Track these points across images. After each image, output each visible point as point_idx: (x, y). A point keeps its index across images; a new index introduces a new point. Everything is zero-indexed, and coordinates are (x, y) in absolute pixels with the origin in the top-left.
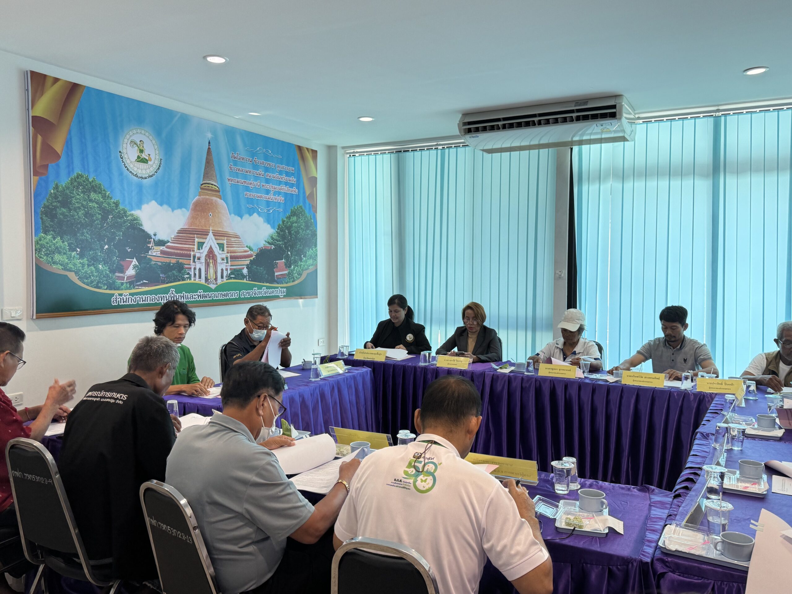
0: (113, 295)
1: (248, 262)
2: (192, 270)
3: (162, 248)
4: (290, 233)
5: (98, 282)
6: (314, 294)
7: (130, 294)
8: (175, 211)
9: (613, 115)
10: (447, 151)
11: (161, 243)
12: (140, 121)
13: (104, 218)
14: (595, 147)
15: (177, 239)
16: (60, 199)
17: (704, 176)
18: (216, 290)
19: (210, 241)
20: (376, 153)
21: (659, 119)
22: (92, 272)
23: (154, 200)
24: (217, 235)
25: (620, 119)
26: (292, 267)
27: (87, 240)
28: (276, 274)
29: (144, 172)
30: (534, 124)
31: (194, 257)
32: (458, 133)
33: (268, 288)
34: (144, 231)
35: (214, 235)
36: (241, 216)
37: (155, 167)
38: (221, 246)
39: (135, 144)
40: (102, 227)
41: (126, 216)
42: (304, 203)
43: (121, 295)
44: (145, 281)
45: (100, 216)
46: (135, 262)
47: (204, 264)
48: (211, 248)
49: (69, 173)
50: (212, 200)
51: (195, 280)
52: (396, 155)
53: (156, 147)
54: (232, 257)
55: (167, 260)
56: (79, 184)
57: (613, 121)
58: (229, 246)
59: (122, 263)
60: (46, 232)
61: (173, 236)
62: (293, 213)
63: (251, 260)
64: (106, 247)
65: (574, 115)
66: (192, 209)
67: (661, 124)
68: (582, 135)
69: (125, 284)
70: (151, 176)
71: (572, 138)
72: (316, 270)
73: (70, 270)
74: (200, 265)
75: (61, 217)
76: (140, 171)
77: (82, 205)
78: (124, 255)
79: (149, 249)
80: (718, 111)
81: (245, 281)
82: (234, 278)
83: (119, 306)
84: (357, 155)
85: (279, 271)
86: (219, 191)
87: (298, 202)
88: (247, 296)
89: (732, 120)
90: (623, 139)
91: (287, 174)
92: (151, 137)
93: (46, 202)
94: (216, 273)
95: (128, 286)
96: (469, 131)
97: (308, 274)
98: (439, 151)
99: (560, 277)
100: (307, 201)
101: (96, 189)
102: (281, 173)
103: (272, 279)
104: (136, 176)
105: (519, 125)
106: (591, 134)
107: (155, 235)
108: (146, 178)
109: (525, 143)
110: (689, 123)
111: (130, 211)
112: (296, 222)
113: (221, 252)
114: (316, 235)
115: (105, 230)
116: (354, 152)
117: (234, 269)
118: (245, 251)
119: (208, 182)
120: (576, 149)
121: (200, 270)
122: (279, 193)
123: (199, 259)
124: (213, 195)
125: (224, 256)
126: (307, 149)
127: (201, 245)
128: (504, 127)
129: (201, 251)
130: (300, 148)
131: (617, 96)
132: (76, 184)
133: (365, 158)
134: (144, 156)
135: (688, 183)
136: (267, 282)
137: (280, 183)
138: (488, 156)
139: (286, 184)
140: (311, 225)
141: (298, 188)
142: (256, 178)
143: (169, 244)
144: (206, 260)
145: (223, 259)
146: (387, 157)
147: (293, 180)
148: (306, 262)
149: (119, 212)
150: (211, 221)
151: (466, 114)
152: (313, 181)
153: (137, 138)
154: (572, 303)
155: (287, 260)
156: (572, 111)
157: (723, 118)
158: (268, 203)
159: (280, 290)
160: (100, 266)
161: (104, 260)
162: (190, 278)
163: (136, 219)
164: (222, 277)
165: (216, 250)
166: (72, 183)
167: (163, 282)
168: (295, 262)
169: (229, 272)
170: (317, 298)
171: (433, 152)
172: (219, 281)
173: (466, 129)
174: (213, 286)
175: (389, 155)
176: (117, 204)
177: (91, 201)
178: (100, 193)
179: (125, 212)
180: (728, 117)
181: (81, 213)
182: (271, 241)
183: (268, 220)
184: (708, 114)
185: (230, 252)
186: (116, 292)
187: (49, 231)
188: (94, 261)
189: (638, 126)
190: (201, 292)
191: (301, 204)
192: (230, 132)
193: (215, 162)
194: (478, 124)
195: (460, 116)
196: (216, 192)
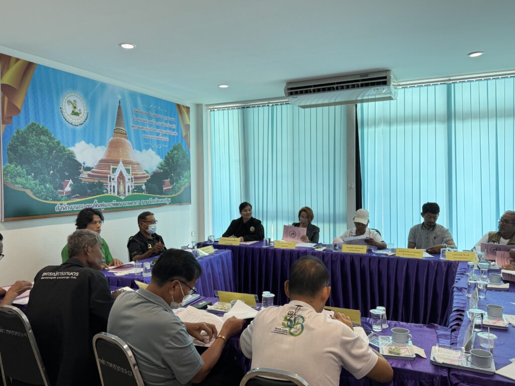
0: (56, 205)
1: (146, 181)
2: (109, 187)
3: (88, 172)
4: (173, 161)
5: (46, 196)
6: (189, 202)
7: (68, 204)
9: (385, 83)
10: (275, 107)
11: (88, 169)
12: (74, 88)
13: (50, 152)
14: (371, 104)
15: (98, 167)
16: (20, 140)
17: (442, 121)
18: (125, 200)
19: (121, 168)
20: (228, 108)
21: (412, 86)
22: (42, 189)
23: (83, 140)
24: (126, 163)
25: (389, 85)
26: (175, 184)
27: (39, 168)
28: (164, 189)
29: (77, 121)
30: (333, 89)
32: (283, 94)
33: (159, 198)
34: (76, 161)
35: (123, 163)
36: (141, 151)
37: (84, 118)
38: (128, 171)
39: (71, 102)
40: (49, 159)
41: (65, 151)
42: (182, 141)
43: (61, 204)
44: (77, 195)
45: (47, 151)
46: (71, 182)
47: (116, 183)
48: (121, 172)
49: (26, 123)
50: (122, 140)
51: (110, 194)
52: (242, 110)
53: (84, 105)
54: (135, 178)
55: (92, 181)
56: (33, 130)
57: (385, 87)
58: (133, 170)
59: (62, 182)
60: (10, 162)
61: (96, 165)
62: (175, 148)
63: (147, 180)
64: (52, 172)
65: (360, 83)
66: (108, 146)
67: (414, 89)
68: (363, 96)
69: (64, 198)
70: (81, 124)
71: (357, 98)
72: (190, 187)
73: (27, 188)
74: (114, 183)
75: (21, 152)
76: (74, 121)
77: (36, 144)
78: (64, 178)
79: (80, 173)
80: (450, 80)
81: (144, 194)
82: (137, 192)
83: (60, 212)
84: (216, 110)
85: (166, 187)
86: (126, 134)
87: (178, 140)
88: (145, 204)
89: (458, 86)
90: (390, 98)
91: (171, 122)
92: (81, 98)
93: (11, 142)
94: (125, 188)
95: (66, 198)
96: (291, 94)
97: (185, 189)
98: (270, 107)
99: (351, 188)
100: (184, 141)
101: (45, 132)
102: (166, 122)
103: (161, 192)
104: (72, 124)
105: (324, 90)
106: (368, 95)
107: (84, 164)
108: (78, 126)
109: (326, 102)
110: (431, 88)
111: (67, 148)
112: (177, 154)
113: (128, 175)
114: (190, 162)
115: (50, 161)
116: (213, 108)
117: (137, 186)
118: (144, 174)
119: (119, 128)
120: (359, 105)
121: (114, 187)
122: (166, 135)
123: (113, 179)
124: (123, 137)
125: (130, 177)
126: (183, 106)
127: (114, 170)
128: (314, 91)
129: (115, 174)
130: (178, 105)
131: (387, 71)
132: (31, 130)
133: (221, 112)
134: (76, 111)
135: (432, 126)
136: (158, 194)
137: (166, 128)
138: (302, 110)
139: (170, 129)
140: (186, 156)
141: (178, 132)
142: (150, 125)
143: (93, 170)
144: (118, 180)
145: (129, 179)
146: (236, 111)
147: (174, 126)
148: (183, 181)
149: (60, 149)
150: (121, 154)
151: (289, 83)
152: (187, 127)
153: (72, 99)
154: (359, 205)
155: (171, 180)
156: (358, 81)
157: (453, 85)
158: (158, 142)
159: (166, 199)
160: (48, 185)
161: (50, 181)
162: (107, 192)
163: (72, 153)
164: (129, 191)
165: (125, 173)
166: (28, 129)
167: (90, 195)
168: (177, 181)
169: (133, 188)
170: (191, 204)
171: (266, 108)
172: (127, 194)
173: (289, 93)
174: (123, 198)
175: (237, 110)
176: (59, 143)
177: (41, 141)
178: (47, 135)
179: (64, 148)
180: (456, 84)
181: (34, 149)
182: (160, 167)
183: (158, 153)
184: (443, 83)
185: (134, 175)
186: (58, 203)
187: (13, 162)
188: (43, 182)
189: (399, 90)
190: (114, 202)
191: (180, 142)
192: (133, 95)
193: (124, 114)
194: (297, 89)
195: (285, 84)
196: (124, 134)
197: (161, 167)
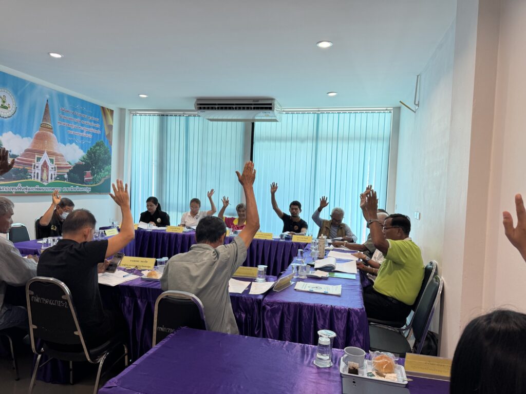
1: (68, 171)
2: (33, 173)
4: (95, 155)
8: (24, 138)
9: (270, 108)
10: (189, 117)
12: (4, 84)
15: (23, 155)
17: (312, 141)
18: (47, 186)
19: (45, 157)
21: (293, 112)
23: (10, 131)
24: (49, 154)
25: (273, 110)
26: (96, 175)
28: (85, 179)
29: (5, 114)
30: (233, 109)
31: (35, 166)
32: (194, 108)
33: (79, 186)
35: (47, 154)
36: (65, 145)
37: (12, 112)
38: (52, 161)
42: (105, 139)
47: (40, 171)
48: (45, 161)
50: (47, 133)
51: (34, 179)
52: (161, 117)
53: (14, 100)
54: (58, 168)
55: (17, 167)
57: (270, 111)
58: (57, 160)
61: (21, 153)
62: (97, 145)
63: (70, 170)
65: (252, 106)
66: (35, 138)
67: (294, 115)
70: (10, 117)
72: (110, 178)
74: (38, 171)
76: (2, 113)
80: (319, 111)
82: (59, 180)
84: (138, 115)
85: (87, 177)
86: (52, 129)
87: (100, 138)
88: (67, 191)
89: (325, 116)
90: (276, 121)
91: (95, 122)
92: (11, 94)
94: (48, 176)
96: (200, 108)
97: (105, 180)
98: (185, 117)
100: (106, 139)
102: (91, 121)
103: (82, 182)
105: (226, 108)
106: (262, 117)
108: (6, 118)
109: (229, 118)
110: (306, 115)
112: (99, 150)
113: (51, 164)
114: (111, 158)
116: (136, 113)
117: (59, 175)
118: (67, 165)
119: (46, 123)
121: (38, 174)
122: (89, 133)
123: (37, 167)
124: (48, 131)
125: (53, 167)
126: (108, 109)
127: (39, 159)
128: (218, 108)
129: (39, 163)
130: (103, 108)
131: (272, 99)
133: (142, 117)
134: (5, 105)
135: (305, 144)
136: (79, 183)
137: (90, 127)
139: (94, 127)
140: (108, 153)
141: (101, 131)
142: (75, 123)
143: (19, 157)
144: (42, 168)
146: (156, 118)
147: (98, 126)
148: (104, 174)
150: (46, 146)
151: (198, 99)
152: (110, 127)
153: (2, 94)
155: (92, 171)
156: (251, 104)
157: (321, 115)
158: (82, 138)
159: (87, 189)
162: (31, 178)
164: (51, 179)
165: (49, 163)
167: (14, 179)
168: (97, 173)
169: (56, 176)
171: (182, 118)
172: (50, 181)
173: (198, 107)
174: (45, 184)
175: (158, 117)
180: (323, 115)
182: (82, 159)
183: (82, 148)
184: (314, 112)
185: (57, 165)
189: (283, 115)
190: (37, 187)
191: (102, 140)
192: (61, 96)
193: (50, 112)
194: (205, 105)
195: (195, 100)
196: (50, 129)
197: (84, 160)
